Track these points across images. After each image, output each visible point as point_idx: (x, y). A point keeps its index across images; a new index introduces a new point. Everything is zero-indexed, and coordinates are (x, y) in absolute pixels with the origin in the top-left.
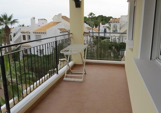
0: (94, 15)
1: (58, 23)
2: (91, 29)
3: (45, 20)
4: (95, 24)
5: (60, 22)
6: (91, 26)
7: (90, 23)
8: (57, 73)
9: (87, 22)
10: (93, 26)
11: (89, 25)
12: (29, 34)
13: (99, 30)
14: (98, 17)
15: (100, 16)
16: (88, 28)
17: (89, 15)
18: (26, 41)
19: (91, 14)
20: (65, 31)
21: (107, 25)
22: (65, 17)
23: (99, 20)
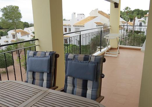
0: (130, 9)
1: (95, 17)
2: (125, 23)
3: (83, 14)
4: (130, 18)
5: (97, 17)
6: (126, 20)
7: (125, 17)
8: (101, 51)
9: (122, 16)
10: (128, 20)
11: (124, 19)
12: (70, 27)
13: (134, 24)
14: (133, 11)
15: (136, 10)
16: (122, 22)
17: (125, 9)
18: (67, 33)
19: (127, 8)
20: (100, 25)
21: (143, 19)
22: (101, 11)
23: (135, 14)
